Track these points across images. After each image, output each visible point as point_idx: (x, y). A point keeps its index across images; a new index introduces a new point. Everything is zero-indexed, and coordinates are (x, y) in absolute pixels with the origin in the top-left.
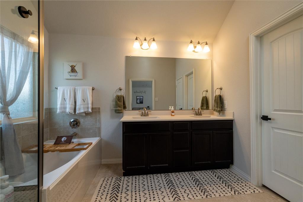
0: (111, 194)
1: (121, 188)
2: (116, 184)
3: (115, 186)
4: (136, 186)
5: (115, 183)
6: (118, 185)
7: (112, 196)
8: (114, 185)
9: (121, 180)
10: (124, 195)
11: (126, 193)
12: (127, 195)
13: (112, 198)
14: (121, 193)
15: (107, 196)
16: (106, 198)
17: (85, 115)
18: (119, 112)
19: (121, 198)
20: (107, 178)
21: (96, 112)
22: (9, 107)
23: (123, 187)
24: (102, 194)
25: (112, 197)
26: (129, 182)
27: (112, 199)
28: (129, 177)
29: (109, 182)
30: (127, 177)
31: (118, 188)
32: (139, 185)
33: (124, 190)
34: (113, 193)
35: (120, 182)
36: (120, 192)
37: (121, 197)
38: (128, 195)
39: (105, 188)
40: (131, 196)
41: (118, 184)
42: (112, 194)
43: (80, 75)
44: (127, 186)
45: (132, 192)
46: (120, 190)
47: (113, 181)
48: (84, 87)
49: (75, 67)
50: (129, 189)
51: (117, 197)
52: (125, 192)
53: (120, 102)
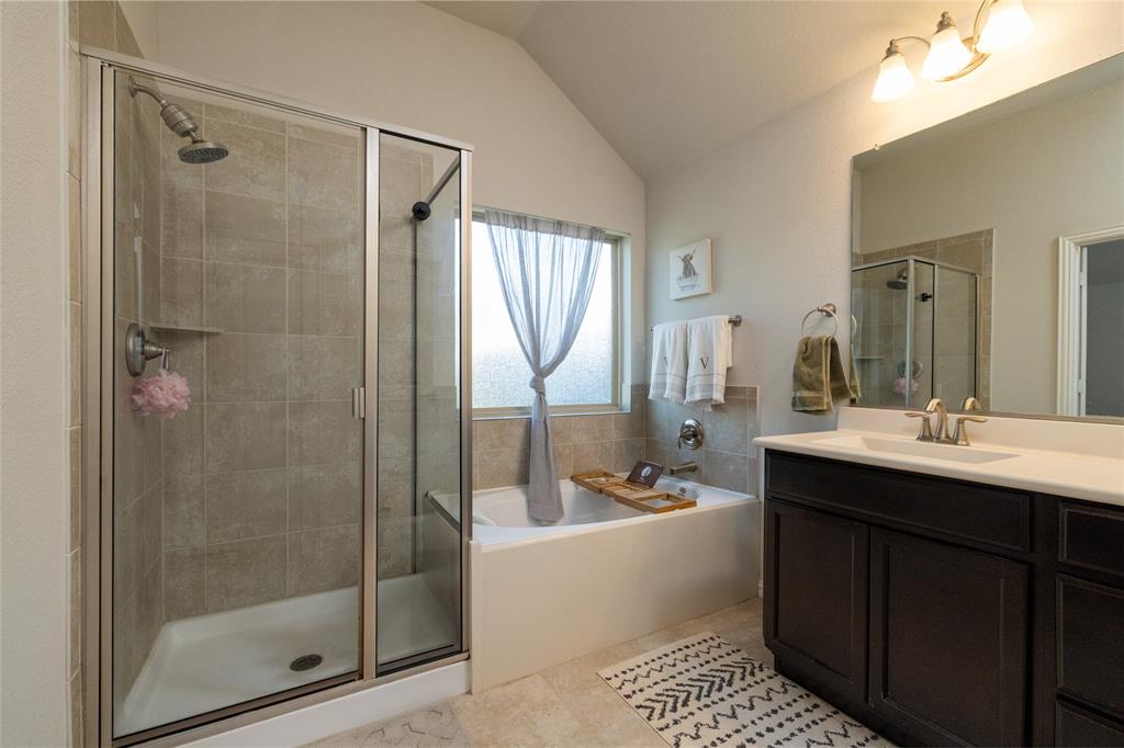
0: (677, 685)
1: (723, 694)
2: (722, 675)
3: (714, 677)
4: (776, 729)
5: (723, 668)
6: (723, 679)
7: (674, 690)
8: (717, 671)
9: (752, 674)
10: (705, 717)
11: (718, 718)
12: (712, 724)
13: (668, 696)
14: (707, 706)
15: (663, 680)
16: (656, 683)
17: (710, 410)
18: (807, 409)
19: (686, 718)
20: (722, 640)
21: (744, 401)
22: (545, 380)
23: (731, 696)
24: (662, 667)
25: (670, 693)
26: (770, 699)
27: (664, 698)
28: (787, 687)
29: (715, 653)
30: (787, 682)
31: (716, 686)
32: (792, 735)
33: (724, 708)
34: (687, 688)
35: (743, 679)
36: (705, 701)
37: (692, 714)
38: (716, 727)
39: (686, 660)
40: (718, 739)
41: (727, 679)
42: (681, 688)
43: (702, 283)
44: (748, 704)
45: (737, 731)
46: (715, 696)
47: (727, 660)
48: (707, 318)
49: (691, 258)
50: (739, 717)
51: (679, 705)
52: (719, 714)
53: (812, 367)
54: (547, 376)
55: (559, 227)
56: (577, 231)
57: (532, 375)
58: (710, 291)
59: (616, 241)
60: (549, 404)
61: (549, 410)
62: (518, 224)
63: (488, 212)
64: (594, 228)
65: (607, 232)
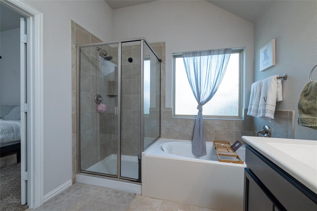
21: (287, 119)
49: (267, 50)
53: (309, 100)
54: (203, 105)
55: (210, 52)
56: (218, 52)
57: (197, 104)
58: (275, 65)
59: (240, 51)
60: (203, 115)
61: (203, 117)
62: (193, 55)
63: (183, 54)
64: (226, 49)
65: (233, 49)
